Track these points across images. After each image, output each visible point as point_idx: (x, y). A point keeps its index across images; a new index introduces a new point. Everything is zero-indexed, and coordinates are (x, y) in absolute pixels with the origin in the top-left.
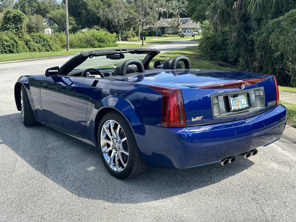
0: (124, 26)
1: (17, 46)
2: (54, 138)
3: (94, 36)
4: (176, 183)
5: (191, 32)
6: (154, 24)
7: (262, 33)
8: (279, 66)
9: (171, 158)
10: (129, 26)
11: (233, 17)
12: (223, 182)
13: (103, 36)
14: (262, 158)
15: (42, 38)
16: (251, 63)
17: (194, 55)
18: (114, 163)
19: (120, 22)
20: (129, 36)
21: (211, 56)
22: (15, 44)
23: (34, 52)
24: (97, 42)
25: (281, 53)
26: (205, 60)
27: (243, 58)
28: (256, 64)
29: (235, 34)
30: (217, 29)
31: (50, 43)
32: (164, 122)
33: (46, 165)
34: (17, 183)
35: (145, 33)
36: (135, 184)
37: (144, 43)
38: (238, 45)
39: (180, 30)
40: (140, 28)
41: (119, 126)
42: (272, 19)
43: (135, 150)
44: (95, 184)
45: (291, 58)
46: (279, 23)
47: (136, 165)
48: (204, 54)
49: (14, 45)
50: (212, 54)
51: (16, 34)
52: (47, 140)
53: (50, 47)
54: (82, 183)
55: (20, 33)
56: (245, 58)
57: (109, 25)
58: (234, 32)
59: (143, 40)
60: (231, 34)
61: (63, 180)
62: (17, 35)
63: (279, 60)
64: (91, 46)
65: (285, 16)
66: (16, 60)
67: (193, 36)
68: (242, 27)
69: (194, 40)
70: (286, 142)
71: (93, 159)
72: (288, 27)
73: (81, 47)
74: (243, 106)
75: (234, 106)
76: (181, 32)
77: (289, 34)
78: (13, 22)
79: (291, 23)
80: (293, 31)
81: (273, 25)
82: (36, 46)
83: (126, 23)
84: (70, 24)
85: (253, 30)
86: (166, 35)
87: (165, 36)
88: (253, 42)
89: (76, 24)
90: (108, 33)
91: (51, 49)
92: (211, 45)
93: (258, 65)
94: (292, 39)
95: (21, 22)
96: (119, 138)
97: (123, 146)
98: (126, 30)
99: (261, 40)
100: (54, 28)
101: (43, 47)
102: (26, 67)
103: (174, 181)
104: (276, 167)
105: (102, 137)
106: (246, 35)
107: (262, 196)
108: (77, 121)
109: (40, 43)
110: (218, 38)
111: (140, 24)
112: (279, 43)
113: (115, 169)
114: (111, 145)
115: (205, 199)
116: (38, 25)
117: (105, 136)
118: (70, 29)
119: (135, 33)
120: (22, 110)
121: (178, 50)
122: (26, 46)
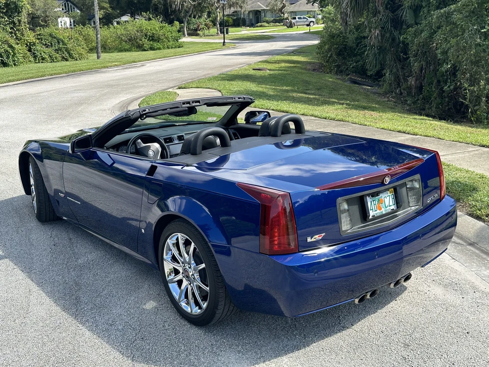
0: (191, 10)
1: (15, 54)
2: (87, 245)
3: (142, 31)
4: (285, 330)
5: (304, 18)
6: (241, 7)
7: (422, 31)
8: (449, 87)
9: (276, 297)
10: (200, 11)
11: (373, 3)
12: (358, 326)
13: (157, 31)
14: (419, 277)
15: (55, 38)
16: (404, 79)
17: (310, 63)
18: (185, 298)
19: (184, 3)
20: (201, 26)
21: (338, 66)
22: (11, 51)
23: (42, 62)
24: (148, 40)
25: (453, 65)
26: (328, 73)
27: (391, 71)
28: (412, 81)
29: (377, 31)
30: (346, 23)
31: (69, 46)
32: (264, 235)
33: (78, 300)
34: (35, 337)
35: (227, 21)
36: (220, 334)
37: (226, 41)
38: (382, 50)
39: (286, 15)
40: (219, 13)
41: (193, 244)
42: (438, 8)
43: (219, 284)
44: (158, 335)
45: (468, 74)
46: (448, 15)
47: (221, 307)
48: (327, 62)
49: (9, 53)
50: (340, 64)
51: (11, 33)
52: (76, 251)
53: (69, 53)
54: (136, 335)
55: (17, 32)
56: (395, 70)
57: (166, 9)
58: (376, 28)
59: (224, 33)
60: (370, 31)
61: (107, 330)
62: (13, 34)
63: (449, 77)
64: (137, 48)
65: (459, 5)
66: (13, 81)
67: (308, 25)
68: (388, 20)
69: (310, 33)
70: (457, 243)
71: (151, 286)
72: (464, 22)
73: (121, 51)
74: (387, 208)
75: (374, 210)
76: (287, 19)
77: (466, 35)
78: (5, 14)
79: (468, 16)
80: (471, 30)
81: (439, 20)
82: (45, 53)
83: (194, 5)
84: (101, 9)
85: (406, 25)
86: (262, 24)
87: (261, 26)
88: (406, 45)
89: (111, 7)
90: (164, 25)
91: (71, 56)
92: (339, 47)
93: (415, 83)
94: (471, 43)
95: (18, 13)
96: (193, 262)
97: (199, 275)
98: (194, 17)
99: (420, 43)
100: (73, 17)
101: (58, 53)
102: (32, 97)
103: (281, 327)
104: (441, 295)
105: (167, 257)
106: (396, 33)
107: (419, 353)
108: (120, 217)
109: (52, 46)
110: (349, 36)
111: (219, 6)
112: (449, 49)
113: (189, 310)
114: (181, 271)
115: (330, 360)
116: (46, 11)
117: (170, 256)
118: (101, 16)
119: (211, 21)
120: (33, 196)
121: (284, 55)
122: (29, 53)
